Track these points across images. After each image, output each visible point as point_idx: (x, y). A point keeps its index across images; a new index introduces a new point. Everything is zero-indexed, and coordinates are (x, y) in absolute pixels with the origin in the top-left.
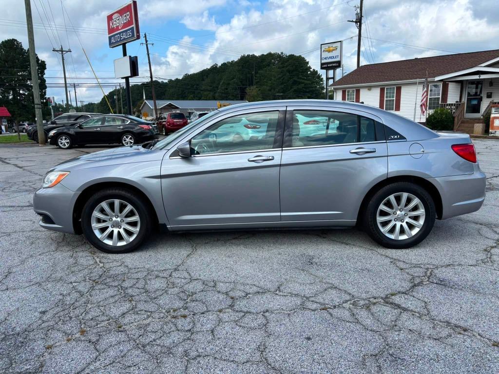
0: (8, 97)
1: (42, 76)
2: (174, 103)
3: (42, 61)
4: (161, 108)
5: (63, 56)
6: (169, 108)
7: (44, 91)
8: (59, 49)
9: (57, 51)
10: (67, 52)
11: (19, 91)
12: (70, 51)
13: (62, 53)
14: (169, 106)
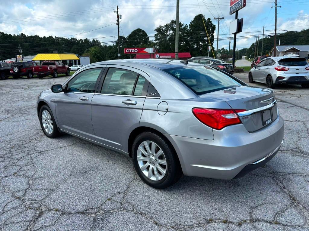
0: (194, 46)
1: (213, 34)
2: (296, 47)
3: (214, 25)
4: (285, 51)
5: (219, 21)
6: (293, 51)
7: (212, 43)
8: (217, 18)
9: (216, 19)
10: (222, 19)
11: (200, 43)
12: (224, 18)
13: (219, 20)
14: (293, 50)
